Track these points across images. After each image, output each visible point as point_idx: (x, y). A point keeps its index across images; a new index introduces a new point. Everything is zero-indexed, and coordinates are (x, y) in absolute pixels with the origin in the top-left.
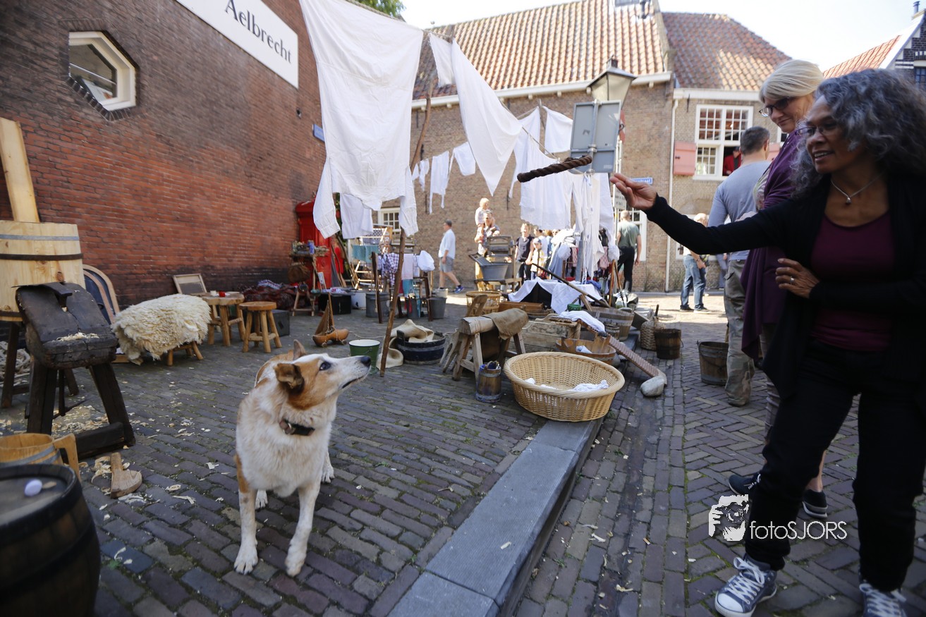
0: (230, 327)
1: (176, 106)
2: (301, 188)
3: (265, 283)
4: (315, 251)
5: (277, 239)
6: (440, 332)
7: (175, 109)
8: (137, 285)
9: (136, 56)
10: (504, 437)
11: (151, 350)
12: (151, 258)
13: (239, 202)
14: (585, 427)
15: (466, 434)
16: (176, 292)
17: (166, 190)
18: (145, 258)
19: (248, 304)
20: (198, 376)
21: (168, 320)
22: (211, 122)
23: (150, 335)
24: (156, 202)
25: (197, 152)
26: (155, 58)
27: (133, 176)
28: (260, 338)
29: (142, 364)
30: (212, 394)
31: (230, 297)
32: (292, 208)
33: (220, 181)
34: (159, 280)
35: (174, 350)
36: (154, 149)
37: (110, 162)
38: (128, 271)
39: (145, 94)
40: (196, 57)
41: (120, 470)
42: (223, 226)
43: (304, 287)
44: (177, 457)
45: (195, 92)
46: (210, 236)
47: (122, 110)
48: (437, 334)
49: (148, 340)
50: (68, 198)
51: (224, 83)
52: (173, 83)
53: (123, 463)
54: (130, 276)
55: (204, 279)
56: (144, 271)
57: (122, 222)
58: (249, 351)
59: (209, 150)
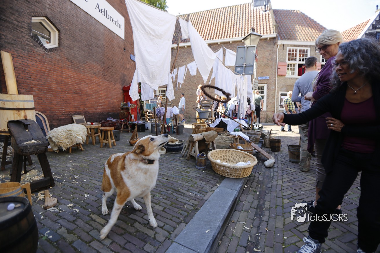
0: (95, 137)
1: (75, 47)
2: (125, 80)
3: (110, 119)
4: (130, 106)
5: (115, 101)
6: (181, 140)
7: (75, 48)
8: (58, 119)
9: (59, 27)
10: (207, 184)
11: (63, 147)
12: (63, 109)
13: (100, 85)
14: (241, 180)
15: (191, 183)
16: (74, 123)
17: (70, 81)
18: (61, 109)
19: (103, 128)
20: (81, 158)
21: (70, 134)
22: (89, 53)
23: (62, 140)
24: (66, 86)
25: (83, 65)
26: (67, 27)
27: (57, 75)
28: (107, 142)
29: (59, 152)
30: (87, 165)
31: (95, 125)
32: (122, 88)
33: (92, 77)
34: (67, 118)
35: (72, 146)
36: (65, 64)
37: (47, 69)
38: (54, 114)
39: (62, 42)
40: (83, 27)
41: (48, 197)
42: (93, 95)
43: (126, 121)
44: (72, 192)
45: (82, 41)
46: (88, 99)
47: (53, 48)
48: (180, 141)
49: (61, 143)
50: (30, 84)
51: (94, 38)
52: (74, 37)
53: (50, 194)
54: (55, 116)
55: (85, 117)
56: (60, 114)
57: (52, 94)
58: (103, 147)
59: (88, 64)
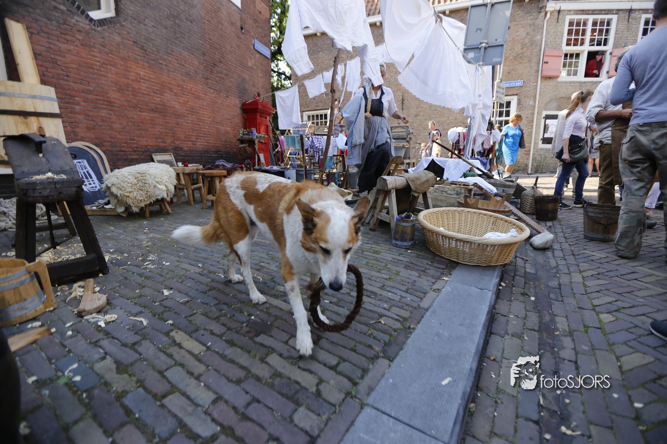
0: (193, 191)
2: (246, 90)
3: (221, 162)
4: (257, 137)
5: (229, 129)
10: (422, 276)
11: (132, 205)
12: (134, 140)
13: (199, 98)
14: (494, 270)
15: (388, 273)
17: (142, 86)
18: (131, 140)
21: (144, 182)
24: (135, 96)
25: (166, 57)
27: (117, 74)
29: (126, 215)
31: (192, 167)
32: (239, 105)
33: (184, 81)
35: (149, 205)
36: (131, 52)
42: (187, 117)
44: (139, 284)
46: (178, 124)
47: (105, 19)
50: (69, 89)
55: (174, 156)
57: (111, 110)
58: (206, 209)
59: (174, 56)
